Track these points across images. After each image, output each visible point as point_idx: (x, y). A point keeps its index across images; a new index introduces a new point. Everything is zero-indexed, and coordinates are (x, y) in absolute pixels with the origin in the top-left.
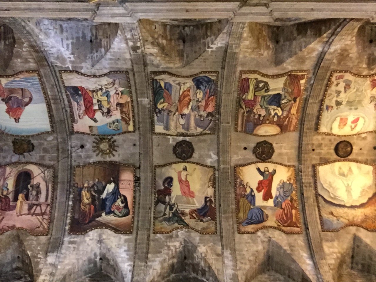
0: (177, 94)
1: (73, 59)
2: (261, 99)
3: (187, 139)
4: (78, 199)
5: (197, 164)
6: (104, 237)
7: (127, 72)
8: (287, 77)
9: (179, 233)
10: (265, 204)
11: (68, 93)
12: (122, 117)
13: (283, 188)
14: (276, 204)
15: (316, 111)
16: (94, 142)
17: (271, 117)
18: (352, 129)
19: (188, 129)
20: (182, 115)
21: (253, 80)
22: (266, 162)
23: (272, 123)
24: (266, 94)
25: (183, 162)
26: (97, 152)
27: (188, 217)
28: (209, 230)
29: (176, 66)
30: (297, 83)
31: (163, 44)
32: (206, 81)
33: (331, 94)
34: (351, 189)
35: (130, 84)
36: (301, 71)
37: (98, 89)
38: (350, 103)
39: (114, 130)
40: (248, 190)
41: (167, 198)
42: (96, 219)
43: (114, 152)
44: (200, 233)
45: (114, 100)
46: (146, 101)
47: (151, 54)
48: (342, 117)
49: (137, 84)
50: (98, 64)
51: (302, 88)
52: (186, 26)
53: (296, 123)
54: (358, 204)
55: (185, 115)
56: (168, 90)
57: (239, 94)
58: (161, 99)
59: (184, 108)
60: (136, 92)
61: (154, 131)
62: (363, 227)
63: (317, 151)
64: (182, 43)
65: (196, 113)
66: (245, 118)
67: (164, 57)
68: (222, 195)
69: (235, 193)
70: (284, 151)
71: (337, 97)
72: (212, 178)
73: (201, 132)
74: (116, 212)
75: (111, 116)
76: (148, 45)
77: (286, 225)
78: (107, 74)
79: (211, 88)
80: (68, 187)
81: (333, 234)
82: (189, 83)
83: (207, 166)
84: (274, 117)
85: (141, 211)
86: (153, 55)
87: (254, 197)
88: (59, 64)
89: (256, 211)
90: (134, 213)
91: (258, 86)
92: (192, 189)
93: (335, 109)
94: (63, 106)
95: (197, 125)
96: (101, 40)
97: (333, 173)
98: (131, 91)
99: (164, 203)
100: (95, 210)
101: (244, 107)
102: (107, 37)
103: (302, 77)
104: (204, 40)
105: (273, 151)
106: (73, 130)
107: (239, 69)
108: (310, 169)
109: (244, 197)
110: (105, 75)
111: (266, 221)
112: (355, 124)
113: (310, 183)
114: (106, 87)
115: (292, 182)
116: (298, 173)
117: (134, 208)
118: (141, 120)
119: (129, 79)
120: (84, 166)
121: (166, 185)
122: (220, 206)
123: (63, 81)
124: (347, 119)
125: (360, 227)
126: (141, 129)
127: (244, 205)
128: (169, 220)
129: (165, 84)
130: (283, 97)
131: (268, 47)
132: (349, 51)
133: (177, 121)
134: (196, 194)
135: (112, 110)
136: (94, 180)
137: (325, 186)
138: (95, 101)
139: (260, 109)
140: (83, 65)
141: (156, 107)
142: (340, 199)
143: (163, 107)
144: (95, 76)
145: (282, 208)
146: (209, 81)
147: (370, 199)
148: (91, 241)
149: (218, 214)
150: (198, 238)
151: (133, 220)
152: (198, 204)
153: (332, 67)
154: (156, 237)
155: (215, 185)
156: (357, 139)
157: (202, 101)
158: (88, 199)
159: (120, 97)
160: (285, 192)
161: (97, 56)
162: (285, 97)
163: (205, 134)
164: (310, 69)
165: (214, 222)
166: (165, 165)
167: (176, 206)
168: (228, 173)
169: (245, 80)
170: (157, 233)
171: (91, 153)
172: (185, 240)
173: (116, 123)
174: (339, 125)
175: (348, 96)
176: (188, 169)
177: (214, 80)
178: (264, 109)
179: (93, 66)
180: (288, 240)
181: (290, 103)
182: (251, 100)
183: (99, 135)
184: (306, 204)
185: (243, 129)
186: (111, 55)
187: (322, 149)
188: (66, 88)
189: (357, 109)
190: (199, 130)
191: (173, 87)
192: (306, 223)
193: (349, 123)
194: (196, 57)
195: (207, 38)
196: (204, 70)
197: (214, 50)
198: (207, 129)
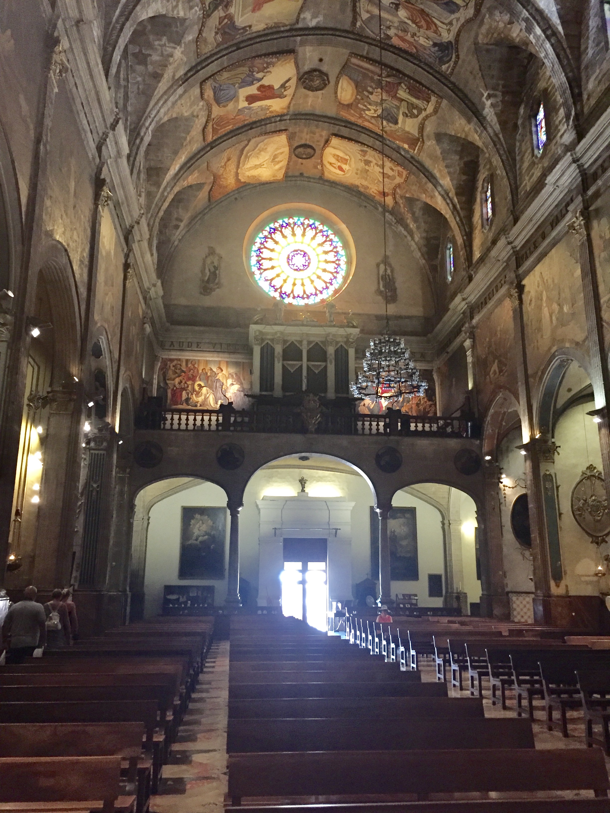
0: (435, 15)
2: (396, 105)
8: (417, 136)
13: (261, 110)
14: (241, 111)
15: (362, 141)
18: (330, 163)
21: (426, 106)
22: (297, 85)
23: (356, 100)
24: (401, 113)
27: (222, 14)
28: (203, 47)
29: (480, 37)
32: (442, 57)
33: (381, 159)
34: (257, 168)
36: (420, 150)
38: (365, 171)
44: (198, 38)
47: (513, 24)
48: (349, 161)
51: (398, 142)
54: (240, 177)
55: (397, 11)
56: (446, 4)
59: (409, 14)
62: (212, 187)
63: (306, 130)
65: (396, 25)
66: (370, 74)
67: (500, 34)
70: (310, 101)
71: (377, 164)
73: (360, 16)
77: (215, 126)
82: (447, 37)
83: (299, 14)
87: (252, 84)
89: (232, 92)
91: (414, 108)
93: (360, 158)
95: (374, 17)
97: (277, 148)
101: (388, 80)
103: (412, 148)
104: (501, 87)
105: (312, 91)
108: (283, 128)
109: (250, 71)
112: (337, 168)
115: (268, 115)
124: (345, 164)
125: (213, 185)
127: (239, 74)
130: (391, 125)
134: (259, 13)
137: (261, 145)
139: (380, 97)
142: (246, 162)
145: (235, 116)
146: (442, 61)
147: (245, 183)
150: (190, 38)
152: (243, 20)
155: (268, 30)
156: (316, 162)
157: (413, 39)
163: (355, 19)
164: (419, 157)
165: (214, 48)
169: (428, 97)
172: (187, 21)
174: (338, 156)
175: (375, 173)
178: (379, 101)
180: (196, 135)
182: (397, 93)
185: (352, 65)
187: (307, 134)
189: (357, 174)
190: (364, 15)
191: (449, 14)
192: (217, 143)
193: (339, 164)
194: (482, 68)
195: (502, 95)
196: (460, 62)
197: (484, 99)
198: (363, 25)
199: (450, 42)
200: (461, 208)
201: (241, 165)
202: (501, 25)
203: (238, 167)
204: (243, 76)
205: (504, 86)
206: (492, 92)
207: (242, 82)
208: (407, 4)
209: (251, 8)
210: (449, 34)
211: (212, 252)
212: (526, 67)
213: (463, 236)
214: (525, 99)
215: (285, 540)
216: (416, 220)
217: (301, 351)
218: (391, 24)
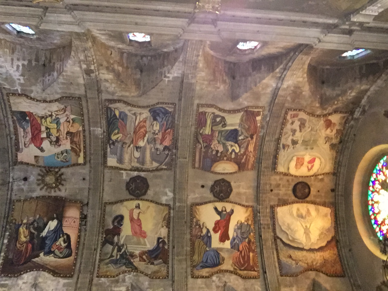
1: (22, 81)
2: (219, 134)
3: (142, 174)
4: (15, 237)
5: (151, 201)
6: (40, 280)
7: (79, 98)
8: (242, 113)
9: (126, 277)
10: (221, 245)
11: (15, 118)
12: (72, 148)
13: (241, 229)
14: (233, 246)
15: (273, 150)
16: (39, 175)
17: (228, 154)
18: (309, 170)
19: (143, 163)
20: (137, 148)
21: (210, 114)
22: (224, 202)
23: (229, 159)
24: (223, 129)
25: (136, 199)
26: (42, 186)
27: (138, 259)
28: (159, 274)
29: (132, 94)
30: (254, 120)
31: (119, 71)
32: (163, 113)
33: (286, 133)
34: (310, 232)
35: (82, 111)
36: (257, 107)
37: (47, 115)
38: (306, 143)
39: (62, 161)
40: (204, 231)
41: (116, 238)
42: (33, 260)
43: (60, 186)
44: (150, 277)
45: (64, 129)
46: (99, 131)
47: (105, 79)
48: (299, 157)
49: (90, 113)
50: (49, 88)
51: (259, 125)
52: (144, 56)
53: (253, 162)
54: (317, 247)
55: (141, 147)
56: (123, 120)
57: (197, 128)
58: (115, 130)
59: (139, 140)
60: (89, 121)
61: (107, 164)
62: (322, 272)
63: (275, 191)
64: (140, 73)
65: (152, 146)
66: (203, 154)
67: (120, 85)
68: (176, 236)
69: (191, 234)
70: (242, 190)
71: (293, 135)
72: (167, 217)
73: (157, 167)
74: (57, 252)
75: (61, 145)
76: (103, 69)
77: (243, 268)
78: (58, 99)
79: (168, 120)
80: (5, 224)
81: (291, 278)
82: (146, 114)
83: (161, 204)
84: (231, 153)
85: (85, 251)
86: (108, 81)
87: (210, 238)
88: (7, 87)
89: (212, 253)
90: (77, 254)
91: (215, 121)
92: (144, 228)
93: (292, 148)
94: (8, 133)
95: (153, 159)
96: (54, 63)
97: (291, 214)
98: (83, 120)
99: (112, 243)
100: (33, 249)
101: (201, 142)
102: (61, 61)
103: (258, 114)
104: (161, 70)
105: (231, 190)
106: (17, 160)
107: (196, 102)
108: (268, 210)
110: (56, 100)
111: (222, 264)
112: (312, 164)
113: (268, 225)
114: (56, 113)
115: (250, 222)
116: (255, 214)
117: (77, 248)
118: (92, 152)
119: (82, 106)
120: (25, 200)
121: (116, 224)
122: (174, 247)
123: (10, 105)
124: (303, 159)
125: (319, 271)
126: (92, 161)
127: (199, 247)
128: (115, 262)
129: (120, 113)
130: (240, 133)
131: (224, 82)
132: (302, 89)
133: (132, 153)
134: (149, 234)
135: (62, 139)
136: (35, 216)
137: (284, 228)
138: (43, 128)
139: (218, 145)
140: (33, 88)
141: (110, 139)
142: (299, 241)
143: (118, 138)
144: (45, 101)
145: (239, 250)
146: (166, 113)
147: (329, 242)
148: (24, 285)
149: (170, 257)
150: (147, 283)
151: (75, 262)
152: (150, 244)
153: (287, 105)
154: (100, 282)
155: (170, 225)
156: (315, 181)
157: (159, 134)
158: (25, 237)
159: (70, 125)
160: (242, 233)
161: (49, 80)
162: (242, 133)
163: (162, 169)
164: (266, 106)
165: (166, 265)
166: (116, 203)
167: (125, 247)
168: (184, 211)
169: (202, 114)
170: (101, 277)
171: (35, 186)
172: (132, 285)
173: (65, 154)
174: (296, 165)
175: (303, 135)
176: (141, 207)
177: (171, 112)
178: (221, 145)
179: (44, 91)
180: (244, 285)
181: (247, 139)
182: (208, 135)
183: (45, 167)
184: (264, 247)
185: (201, 166)
186: (64, 79)
187: (280, 190)
188: (13, 113)
189: (312, 149)
190: (155, 165)
191: (128, 117)
192: (264, 267)
193: (306, 163)
195: (164, 67)
196: (161, 101)
197: (171, 79)
198: (163, 164)
199: (149, 111)
201: (301, 246)
203: (302, 249)
204: (202, 243)
207: (206, 245)
208: (134, 142)
209: (141, 239)
210: (143, 113)
218: (153, 148)
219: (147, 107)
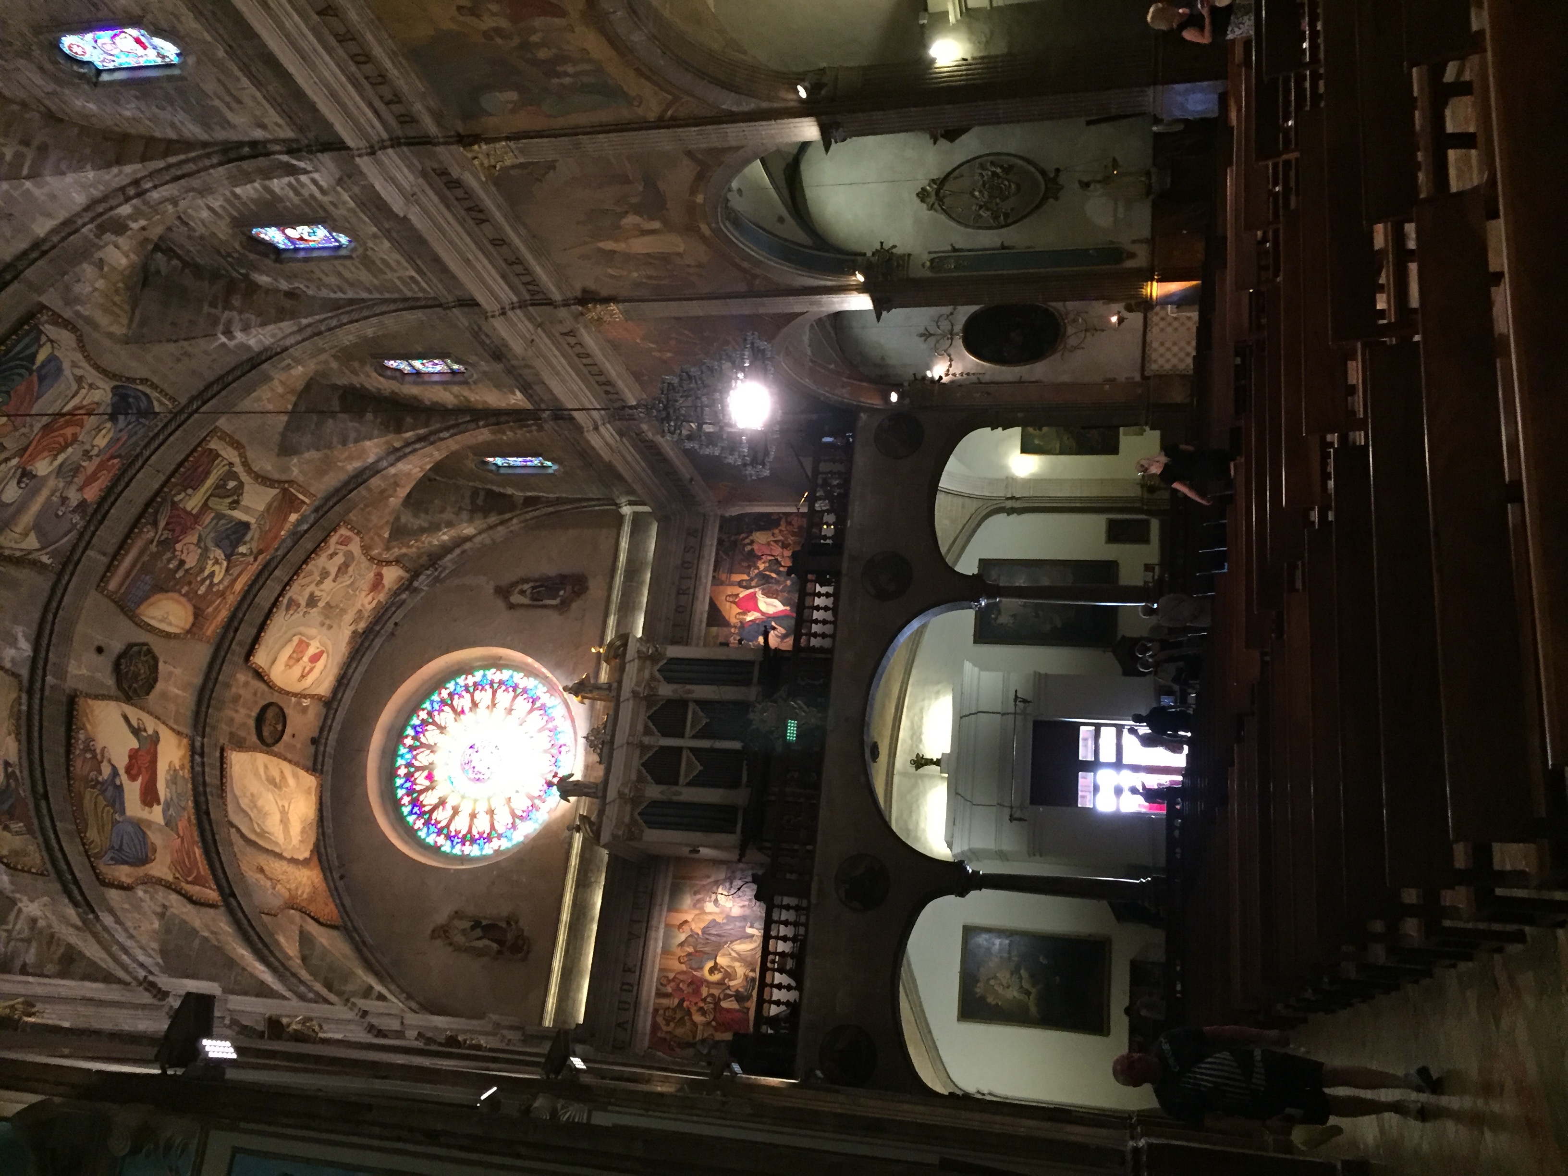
0: (57, 405)
2: (212, 519)
8: (278, 490)
13: (175, 784)
14: (168, 822)
15: (269, 604)
17: (198, 579)
18: (301, 677)
20: (26, 474)
21: (225, 462)
22: (139, 707)
23: (190, 596)
24: (229, 512)
28: (27, 861)
29: (115, 329)
30: (284, 516)
32: (139, 410)
33: (310, 574)
34: (288, 820)
36: (306, 491)
38: (327, 610)
44: (7, 865)
48: (303, 638)
51: (283, 532)
53: (222, 620)
54: (301, 858)
55: (35, 476)
56: (41, 379)
57: (172, 485)
59: (45, 454)
62: (311, 916)
63: (228, 712)
64: (141, 284)
65: (61, 485)
66: (146, 558)
70: (174, 690)
71: (317, 584)
72: (16, 708)
73: (30, 552)
76: (131, 237)
77: (190, 879)
79: (135, 433)
81: (269, 919)
82: (102, 392)
83: (3, 668)
84: (203, 581)
87: (120, 789)
89: (130, 829)
91: (224, 486)
93: (301, 614)
95: (38, 527)
97: (255, 773)
101: (162, 524)
102: (26, 144)
103: (299, 506)
104: (215, 311)
105: (155, 681)
107: (219, 421)
108: (216, 754)
111: (151, 861)
112: (313, 665)
115: (186, 775)
116: (193, 756)
124: (308, 646)
125: (306, 914)
127: (96, 809)
130: (248, 537)
132: (399, 489)
137: (244, 803)
139: (192, 547)
142: (273, 839)
145: (178, 835)
146: (146, 412)
147: (312, 853)
150: (5, 878)
155: (21, 733)
156: (296, 708)
157: (94, 459)
160: (178, 796)
162: (251, 539)
163: (34, 563)
164: (319, 496)
165: (34, 842)
168: (63, 704)
169: (209, 454)
174: (289, 658)
175: (334, 590)
177: (155, 418)
178: (199, 551)
180: (202, 919)
181: (248, 559)
182: (189, 513)
184: (217, 837)
185: (122, 591)
187: (237, 711)
189: (331, 627)
190: (29, 543)
191: (62, 378)
192: (225, 884)
193: (305, 659)
194: (174, 338)
195: (231, 310)
196: (155, 380)
197: (231, 344)
198: (49, 550)
199: (115, 388)
200: (426, 425)
201: (277, 850)
202: (100, 284)
203: (279, 856)
204: (102, 802)
205: (213, 305)
206: (221, 327)
207: (113, 806)
208: (26, 455)
210: (98, 388)
211: (442, 932)
212: (185, 264)
213: (479, 427)
214: (243, 271)
215: (1033, 802)
216: (434, 528)
217: (663, 748)
218: (58, 494)
219: (113, 376)
